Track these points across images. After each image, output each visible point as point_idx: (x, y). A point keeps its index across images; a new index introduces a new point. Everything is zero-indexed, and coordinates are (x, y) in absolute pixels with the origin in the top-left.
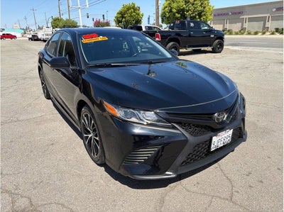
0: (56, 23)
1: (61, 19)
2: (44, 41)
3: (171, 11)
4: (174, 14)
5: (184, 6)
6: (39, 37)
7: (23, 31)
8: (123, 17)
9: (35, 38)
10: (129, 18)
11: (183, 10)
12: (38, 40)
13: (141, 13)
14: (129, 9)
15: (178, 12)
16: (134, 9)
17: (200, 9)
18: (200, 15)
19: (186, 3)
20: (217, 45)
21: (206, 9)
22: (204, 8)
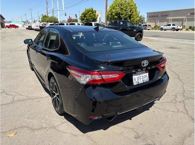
0: (45, 19)
1: (48, 16)
2: (36, 30)
3: (112, 14)
4: (114, 16)
5: (120, 11)
6: (33, 27)
7: (23, 23)
8: (85, 16)
9: (30, 28)
10: (88, 18)
11: (119, 14)
12: (32, 29)
13: (97, 14)
14: (89, 11)
15: (116, 15)
16: (93, 12)
17: (130, 13)
18: (130, 17)
19: (122, 9)
20: (138, 36)
21: (134, 13)
22: (133, 12)
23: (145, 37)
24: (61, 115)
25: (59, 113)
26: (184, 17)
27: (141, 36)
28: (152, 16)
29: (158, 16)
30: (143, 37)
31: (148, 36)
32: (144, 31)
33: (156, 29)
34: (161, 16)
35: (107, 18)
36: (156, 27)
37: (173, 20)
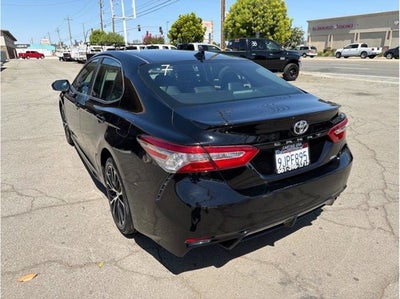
0: (97, 37)
1: (103, 33)
2: (79, 62)
3: (234, 26)
4: (238, 30)
5: (251, 19)
6: (72, 57)
7: (53, 48)
8: (178, 32)
9: (67, 58)
10: (186, 33)
11: (250, 24)
12: (71, 60)
13: (203, 27)
14: (186, 21)
15: (243, 27)
16: (194, 21)
17: (272, 22)
18: (272, 31)
19: (255, 14)
20: (289, 70)
21: (281, 23)
22: (278, 21)
23: (304, 73)
24: (128, 236)
25: (125, 233)
26: (387, 29)
27: (296, 71)
28: (320, 29)
29: (331, 28)
30: (300, 72)
31: (310, 71)
32: (302, 59)
33: (327, 55)
34: (339, 27)
35: (226, 34)
36: (326, 52)
37: (364, 36)
